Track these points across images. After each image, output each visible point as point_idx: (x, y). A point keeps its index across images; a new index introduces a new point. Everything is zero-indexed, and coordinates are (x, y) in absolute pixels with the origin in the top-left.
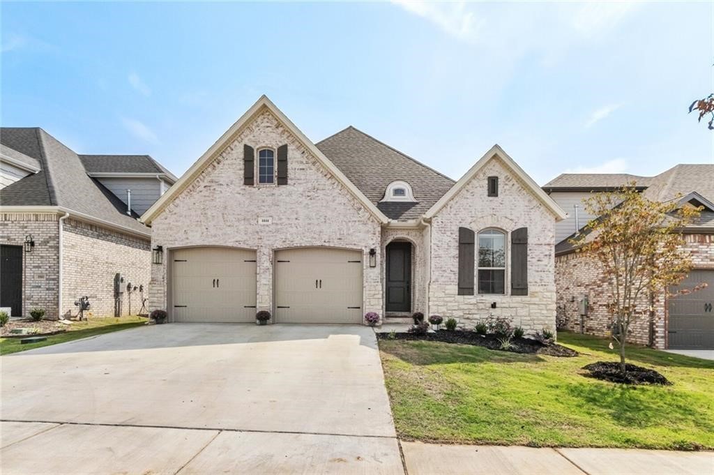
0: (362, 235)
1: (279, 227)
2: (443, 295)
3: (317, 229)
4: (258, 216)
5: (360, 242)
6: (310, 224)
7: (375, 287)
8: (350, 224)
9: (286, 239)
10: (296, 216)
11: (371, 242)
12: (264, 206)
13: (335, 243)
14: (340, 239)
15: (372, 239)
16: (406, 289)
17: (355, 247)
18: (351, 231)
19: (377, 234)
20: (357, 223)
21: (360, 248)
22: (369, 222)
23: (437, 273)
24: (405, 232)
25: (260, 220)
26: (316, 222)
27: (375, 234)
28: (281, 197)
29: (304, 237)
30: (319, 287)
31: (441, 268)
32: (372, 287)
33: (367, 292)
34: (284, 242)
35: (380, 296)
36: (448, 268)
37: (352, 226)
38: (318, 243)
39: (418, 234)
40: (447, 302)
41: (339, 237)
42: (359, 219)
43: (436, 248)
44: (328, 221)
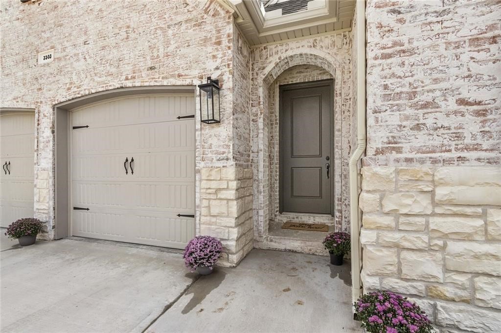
0: (192, 52)
1: (63, 63)
2: (423, 204)
3: (115, 54)
4: (38, 52)
5: (190, 68)
6: (103, 48)
7: (220, 169)
8: (170, 32)
9: (71, 83)
10: (84, 38)
11: (211, 65)
12: (44, 32)
13: (145, 80)
14: (151, 68)
15: (214, 57)
16: (325, 170)
17: (179, 82)
18: (172, 48)
19: (225, 42)
20: (184, 27)
21: (188, 82)
22: (208, 19)
23: (394, 119)
24: (307, 41)
25: (41, 57)
26: (112, 41)
27: (219, 43)
28: (66, 9)
29: (96, 74)
30: (129, 171)
31: (412, 95)
32: (213, 172)
33: (204, 184)
34: (69, 89)
35: (231, 194)
36: (445, 93)
37: (174, 35)
38: (114, 84)
39: (338, 41)
40: (445, 236)
41: (150, 64)
42: (190, 16)
43: (390, 20)
44: (132, 35)
